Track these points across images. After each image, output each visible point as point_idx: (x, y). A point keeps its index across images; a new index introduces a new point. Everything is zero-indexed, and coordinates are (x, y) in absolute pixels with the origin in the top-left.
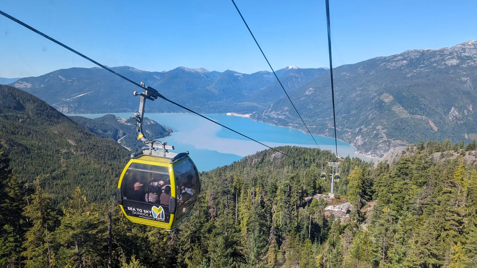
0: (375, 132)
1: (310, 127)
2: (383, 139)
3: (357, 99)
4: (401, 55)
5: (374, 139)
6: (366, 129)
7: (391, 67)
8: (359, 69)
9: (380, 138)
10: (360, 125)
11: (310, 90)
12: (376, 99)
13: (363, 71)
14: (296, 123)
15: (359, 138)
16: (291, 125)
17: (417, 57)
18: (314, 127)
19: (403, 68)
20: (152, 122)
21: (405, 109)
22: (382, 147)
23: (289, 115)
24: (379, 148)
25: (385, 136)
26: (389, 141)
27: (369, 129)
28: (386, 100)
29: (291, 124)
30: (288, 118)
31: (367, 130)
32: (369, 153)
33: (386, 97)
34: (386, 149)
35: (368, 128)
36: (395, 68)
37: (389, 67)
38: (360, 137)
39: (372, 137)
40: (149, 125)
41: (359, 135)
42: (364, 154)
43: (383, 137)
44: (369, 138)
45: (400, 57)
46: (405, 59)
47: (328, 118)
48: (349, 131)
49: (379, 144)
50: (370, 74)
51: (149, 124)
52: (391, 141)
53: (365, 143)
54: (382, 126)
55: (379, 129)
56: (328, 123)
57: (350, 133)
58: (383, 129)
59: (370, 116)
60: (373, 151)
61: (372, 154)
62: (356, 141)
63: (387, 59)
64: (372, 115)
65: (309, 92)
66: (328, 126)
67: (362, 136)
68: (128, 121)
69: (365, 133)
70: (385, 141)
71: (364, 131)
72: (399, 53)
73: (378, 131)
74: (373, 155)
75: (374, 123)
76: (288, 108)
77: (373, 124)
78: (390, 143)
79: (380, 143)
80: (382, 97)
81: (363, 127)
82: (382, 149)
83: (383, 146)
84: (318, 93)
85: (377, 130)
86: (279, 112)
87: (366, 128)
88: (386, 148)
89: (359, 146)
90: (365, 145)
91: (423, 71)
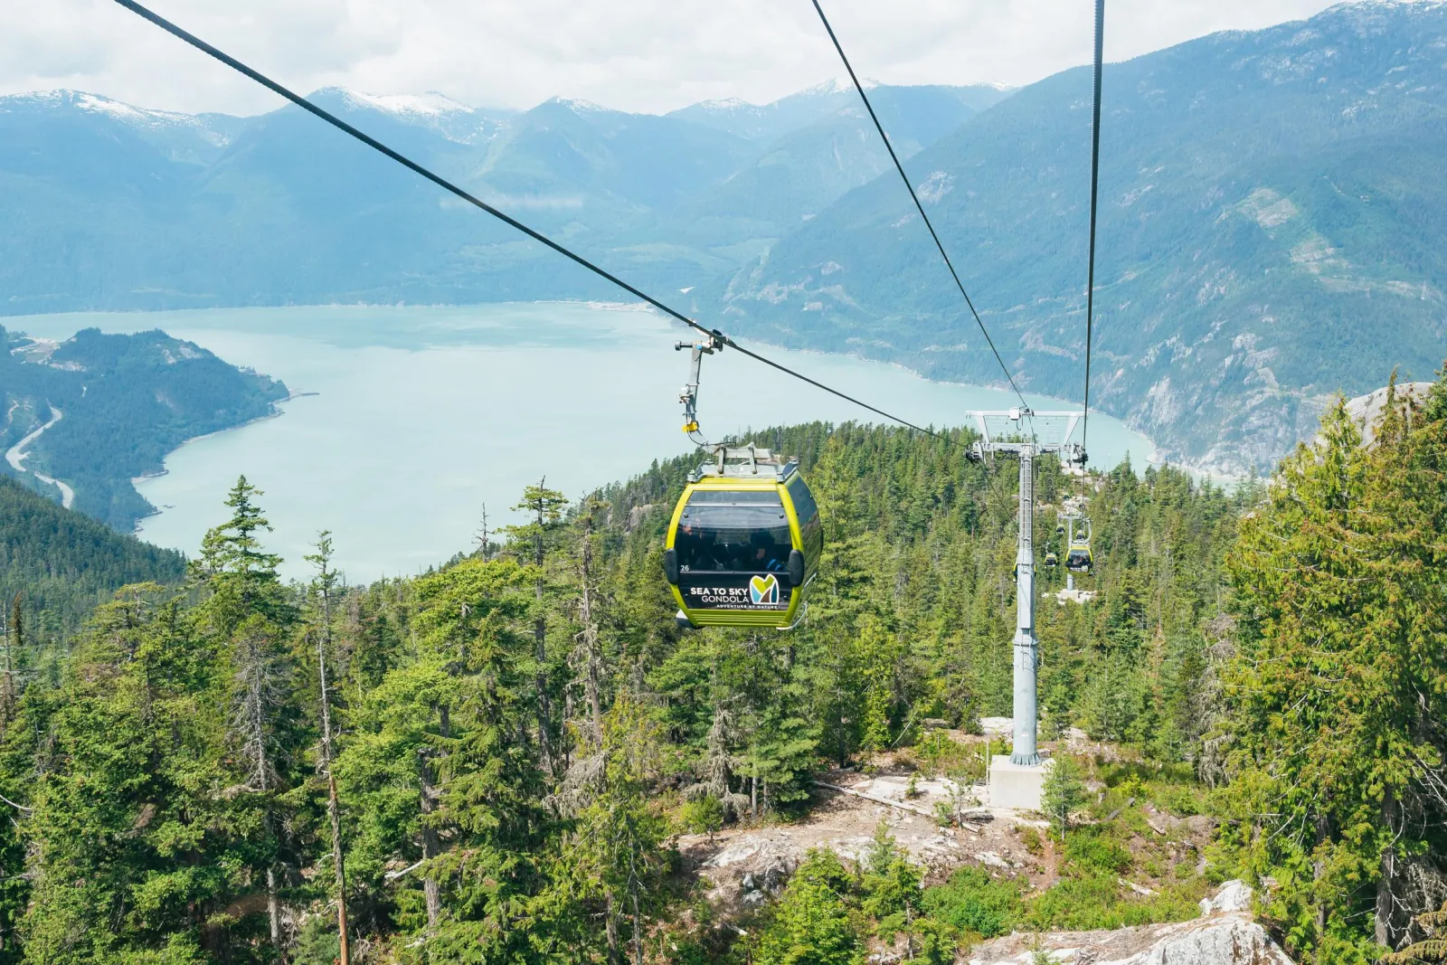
0: (1228, 361)
1: (941, 349)
2: (1262, 392)
3: (1143, 217)
4: (1314, 23)
5: (1226, 392)
6: (1189, 351)
7: (1274, 76)
8: (1143, 83)
9: (1252, 386)
10: (1162, 333)
11: (934, 183)
12: (1223, 216)
13: (1162, 92)
14: (880, 336)
15: (1160, 390)
16: (860, 346)
17: (1379, 31)
18: (962, 347)
19: (1323, 79)
20: (187, 353)
21: (1346, 255)
22: (1264, 427)
23: (847, 300)
24: (1249, 433)
25: (1272, 377)
26: (1288, 400)
27: (1202, 350)
28: (1267, 219)
29: (857, 339)
30: (842, 310)
31: (1194, 354)
32: (1210, 456)
33: (1263, 203)
34: (1279, 435)
35: (1198, 347)
36: (1292, 79)
37: (1266, 76)
38: (1165, 384)
39: (1214, 382)
40: (171, 367)
41: (1160, 379)
42: (1189, 463)
43: (1263, 384)
44: (1205, 389)
45: (1308, 32)
46: (1330, 40)
47: (1020, 307)
48: (1118, 362)
49: (1248, 415)
50: (1192, 107)
51: (171, 361)
52: (1299, 400)
53: (1187, 413)
54: (1258, 335)
55: (1243, 349)
56: (1023, 331)
57: (1120, 372)
58: (1260, 348)
59: (1203, 291)
60: (1227, 448)
61: (1221, 460)
62: (1151, 406)
63: (1257, 41)
64: (1212, 286)
65: (933, 192)
66: (1023, 345)
67: (1175, 384)
68: (65, 352)
69: (1184, 366)
70: (1272, 400)
71: (1182, 360)
72: (1304, 17)
73: (1240, 355)
74: (1225, 467)
75: (1221, 320)
76: (838, 267)
77: (1218, 326)
78: (1293, 410)
79: (1254, 409)
80: (1247, 205)
81: (1174, 339)
82: (1262, 439)
83: (1266, 421)
84: (972, 194)
85: (1237, 352)
86: (801, 287)
87: (1188, 345)
88: (1276, 432)
89: (1162, 427)
90: (1192, 423)
91: (1403, 90)
